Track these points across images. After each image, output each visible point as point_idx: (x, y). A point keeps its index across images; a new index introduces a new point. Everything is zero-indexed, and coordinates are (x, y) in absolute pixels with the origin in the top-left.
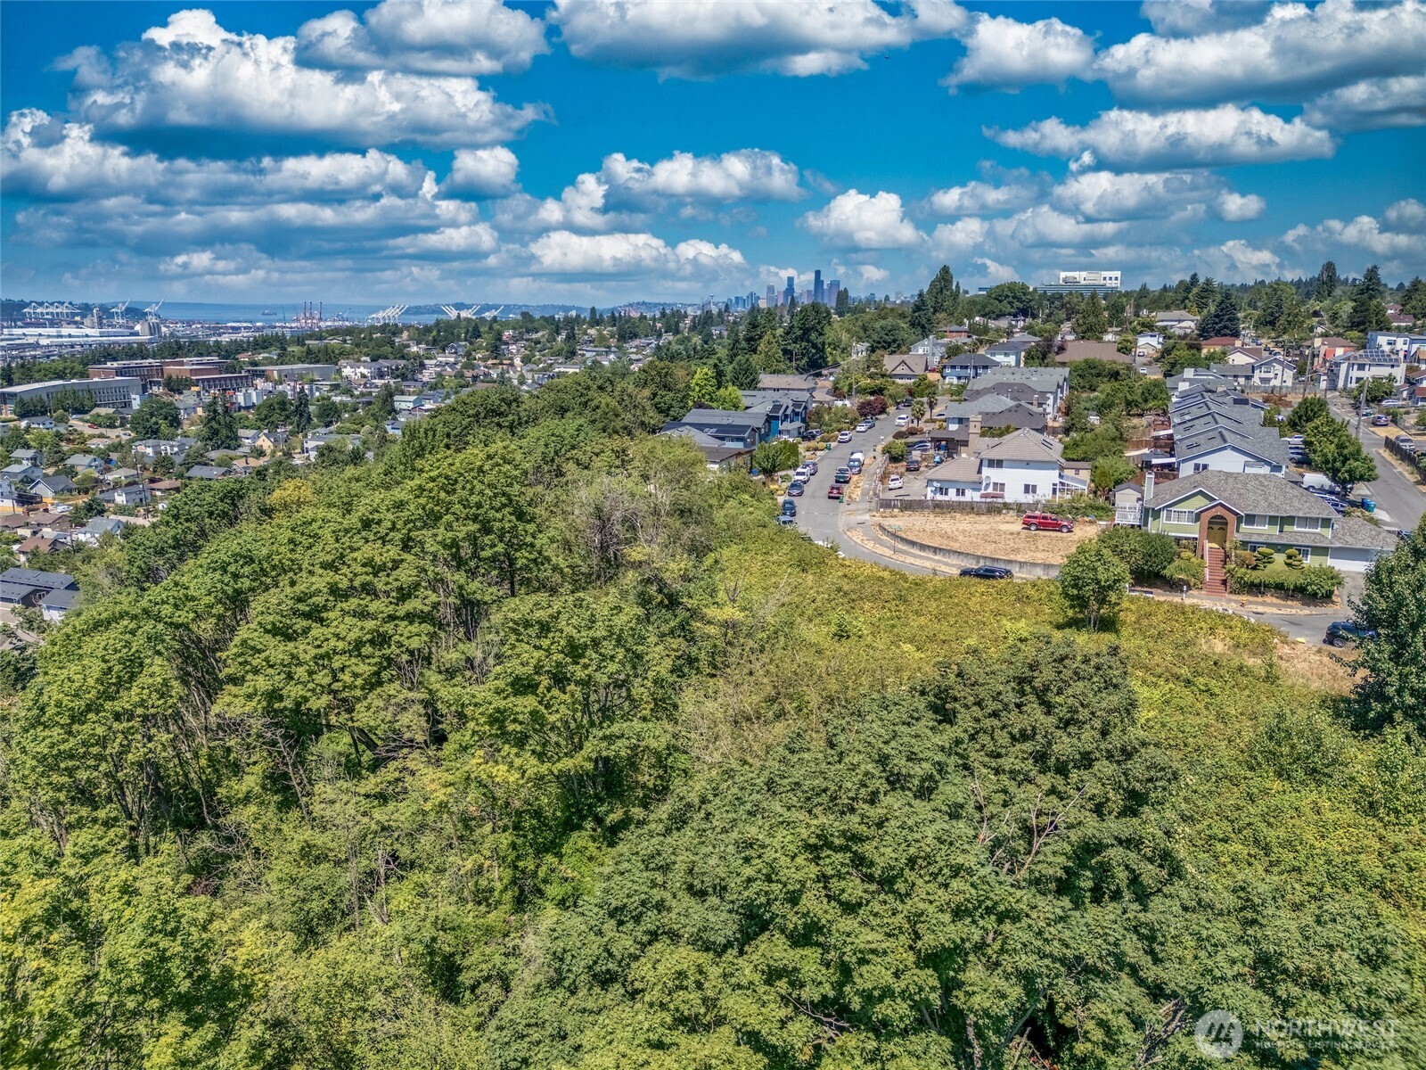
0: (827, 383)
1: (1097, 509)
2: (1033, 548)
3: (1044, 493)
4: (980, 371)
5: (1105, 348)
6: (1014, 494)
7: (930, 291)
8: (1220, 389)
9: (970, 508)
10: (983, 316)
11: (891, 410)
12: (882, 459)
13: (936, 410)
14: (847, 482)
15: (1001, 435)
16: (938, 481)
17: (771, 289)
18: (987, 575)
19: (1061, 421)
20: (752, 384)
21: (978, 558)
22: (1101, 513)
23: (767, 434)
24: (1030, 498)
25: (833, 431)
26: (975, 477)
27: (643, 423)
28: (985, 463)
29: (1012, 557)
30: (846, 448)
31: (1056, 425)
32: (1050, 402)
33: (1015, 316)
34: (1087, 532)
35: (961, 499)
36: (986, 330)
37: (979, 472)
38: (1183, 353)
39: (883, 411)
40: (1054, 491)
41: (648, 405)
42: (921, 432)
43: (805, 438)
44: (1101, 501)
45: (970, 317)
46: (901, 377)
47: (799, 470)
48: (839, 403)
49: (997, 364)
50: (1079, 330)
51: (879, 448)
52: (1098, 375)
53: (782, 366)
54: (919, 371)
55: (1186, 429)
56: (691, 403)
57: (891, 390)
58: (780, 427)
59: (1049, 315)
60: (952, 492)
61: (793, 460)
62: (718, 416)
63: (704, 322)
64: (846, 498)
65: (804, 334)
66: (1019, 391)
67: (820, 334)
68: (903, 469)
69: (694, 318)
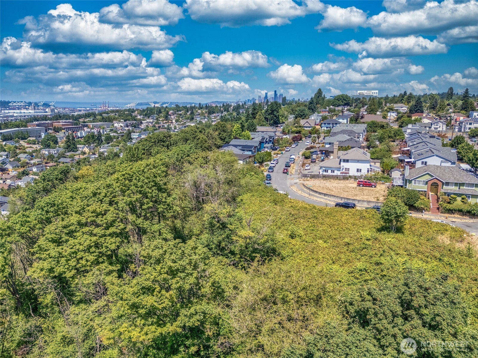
0: (280, 129)
1: (385, 178)
2: (362, 194)
3: (364, 172)
4: (334, 125)
5: (378, 117)
7: (315, 97)
8: (423, 132)
9: (337, 178)
10: (333, 106)
11: (304, 139)
12: (301, 158)
13: (320, 139)
14: (289, 167)
15: (346, 150)
16: (324, 167)
17: (260, 97)
19: (366, 144)
20: (254, 130)
21: (342, 198)
22: (386, 180)
23: (260, 148)
24: (359, 174)
25: (283, 147)
26: (338, 166)
27: (215, 144)
28: (342, 161)
30: (288, 154)
31: (364, 145)
32: (361, 136)
34: (381, 187)
35: (333, 174)
36: (334, 111)
37: (340, 164)
38: (406, 119)
39: (301, 139)
40: (368, 171)
41: (217, 137)
42: (315, 147)
43: (273, 150)
44: (386, 175)
45: (329, 106)
46: (307, 127)
47: (272, 162)
48: (285, 137)
49: (340, 123)
50: (368, 110)
51: (301, 154)
52: (377, 127)
53: (265, 124)
54: (313, 125)
56: (232, 137)
57: (303, 132)
58: (265, 146)
59: (356, 105)
60: (329, 171)
61: (269, 158)
62: (242, 142)
63: (237, 108)
64: (289, 173)
65: (272, 112)
66: (350, 133)
67: (278, 112)
68: (310, 162)
69: (234, 106)
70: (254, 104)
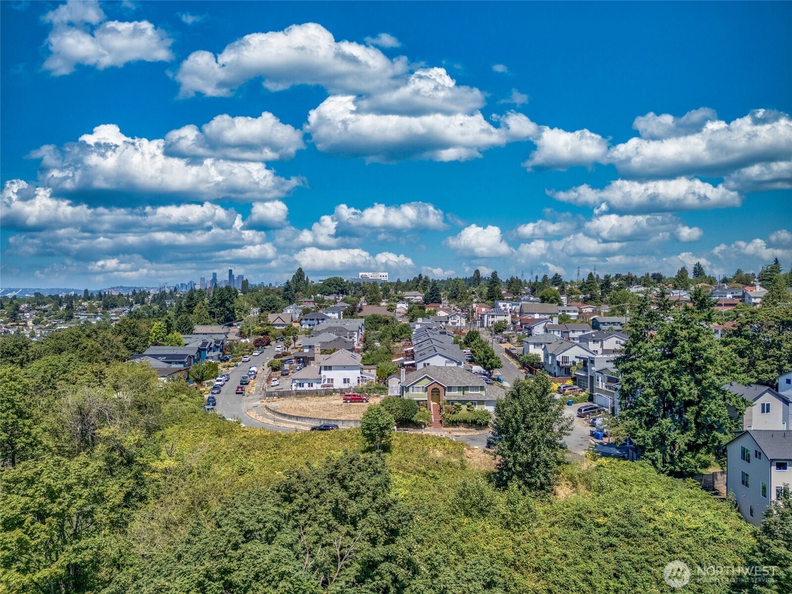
0: (235, 330)
1: (380, 389)
2: (349, 412)
3: (354, 382)
4: (320, 321)
5: (381, 309)
6: (338, 384)
7: (293, 280)
8: (434, 328)
9: (316, 393)
10: (321, 294)
11: (273, 343)
12: (267, 370)
13: (297, 343)
14: (247, 384)
15: (331, 353)
16: (298, 379)
17: (203, 279)
18: (325, 428)
19: (361, 346)
20: (190, 331)
21: (321, 420)
22: (382, 391)
23: (199, 359)
24: (346, 386)
25: (239, 356)
26: (318, 376)
27: (117, 357)
28: (323, 368)
29: (338, 418)
30: (247, 365)
31: (359, 347)
32: (356, 336)
33: (338, 294)
34: (375, 401)
35: (311, 388)
36: (323, 301)
37: (320, 373)
38: (417, 311)
39: (268, 344)
40: (359, 381)
41: (121, 345)
42: (290, 354)
43: (222, 361)
44: (382, 385)
45: (315, 294)
46: (278, 325)
47: (218, 378)
48: (243, 341)
49: (329, 318)
50: (369, 300)
51: (266, 364)
52: (379, 322)
53: (209, 321)
54: (288, 322)
55: (419, 347)
56: (150, 343)
57: (273, 332)
58: (207, 355)
59: (355, 293)
60: (306, 385)
61: (214, 373)
62: (167, 350)
63: (161, 297)
64: (246, 393)
65: (222, 303)
66: (340, 331)
67: (232, 303)
68: (280, 375)
69: (154, 295)
70: (193, 291)
